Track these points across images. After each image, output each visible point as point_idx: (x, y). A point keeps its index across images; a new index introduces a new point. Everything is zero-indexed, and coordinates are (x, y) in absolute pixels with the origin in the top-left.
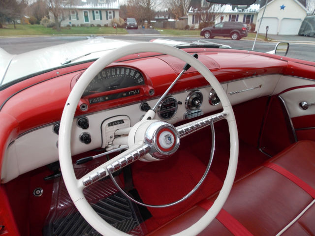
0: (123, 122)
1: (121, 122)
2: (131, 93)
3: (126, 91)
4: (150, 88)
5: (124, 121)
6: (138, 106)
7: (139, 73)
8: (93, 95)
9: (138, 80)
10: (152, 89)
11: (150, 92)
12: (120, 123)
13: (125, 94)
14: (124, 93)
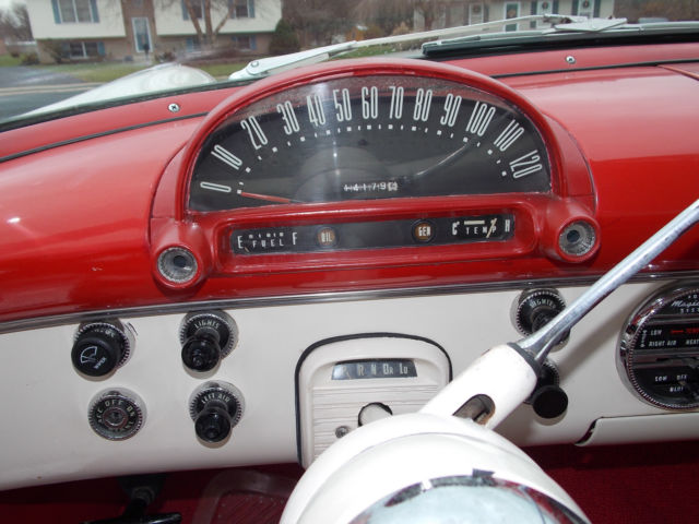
0: (412, 373)
1: (404, 367)
2: (461, 228)
3: (438, 217)
4: (576, 212)
5: (418, 367)
6: (503, 303)
7: (523, 123)
8: (260, 213)
9: (513, 164)
10: (579, 221)
11: (573, 236)
12: (397, 375)
13: (424, 231)
14: (426, 222)
